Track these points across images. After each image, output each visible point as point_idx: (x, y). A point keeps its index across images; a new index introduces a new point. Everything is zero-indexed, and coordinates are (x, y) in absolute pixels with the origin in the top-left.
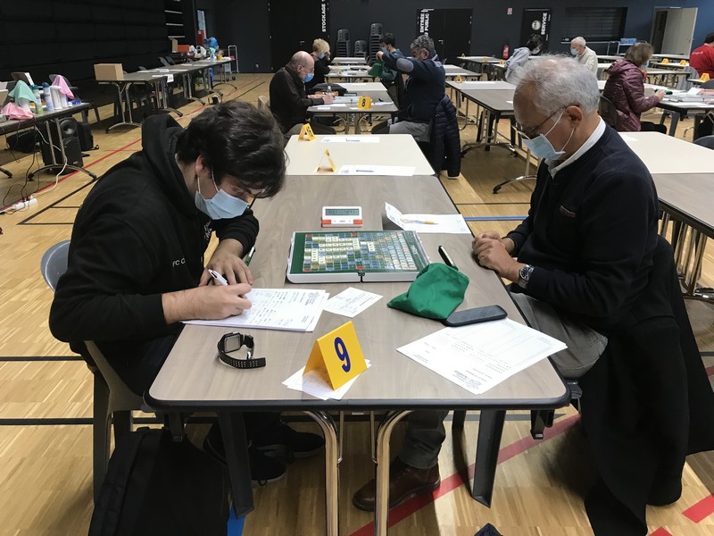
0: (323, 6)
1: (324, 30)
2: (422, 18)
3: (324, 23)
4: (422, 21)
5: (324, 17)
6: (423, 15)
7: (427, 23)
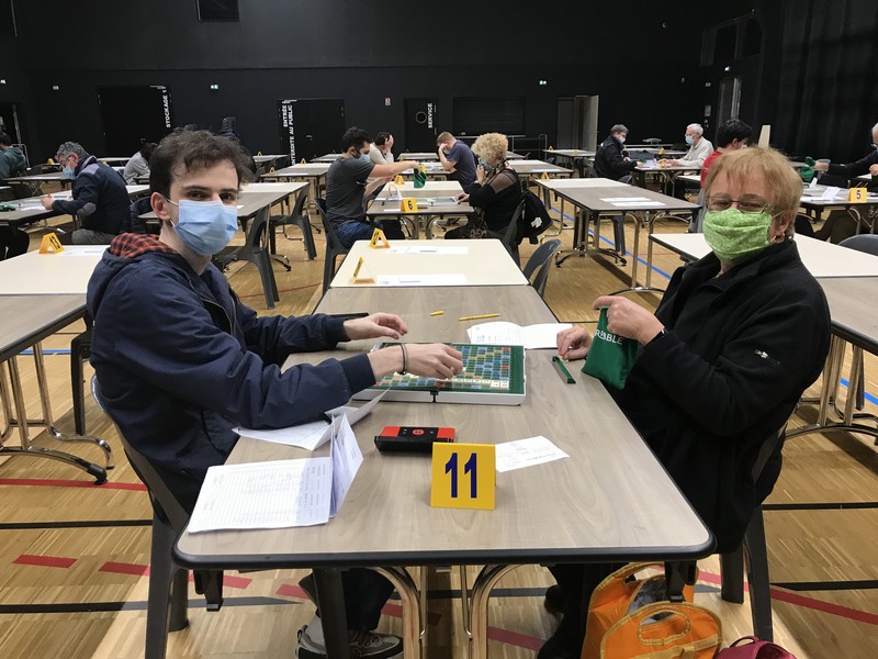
0: (165, 98)
1: (168, 126)
2: (284, 111)
3: (167, 118)
4: (285, 114)
5: (166, 110)
6: (284, 107)
7: (291, 116)
